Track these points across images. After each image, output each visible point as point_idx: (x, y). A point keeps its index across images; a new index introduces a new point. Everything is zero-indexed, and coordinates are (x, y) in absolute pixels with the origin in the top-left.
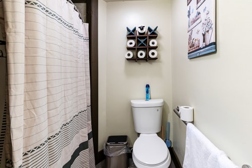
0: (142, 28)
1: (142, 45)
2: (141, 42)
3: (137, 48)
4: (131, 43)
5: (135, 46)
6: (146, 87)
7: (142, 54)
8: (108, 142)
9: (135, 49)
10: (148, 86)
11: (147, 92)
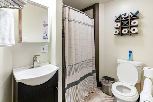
0: (125, 15)
1: (125, 25)
2: (124, 23)
3: (122, 28)
4: (118, 25)
5: (120, 26)
6: (129, 52)
7: (125, 31)
8: (103, 78)
9: (120, 28)
10: (130, 52)
11: (130, 56)
